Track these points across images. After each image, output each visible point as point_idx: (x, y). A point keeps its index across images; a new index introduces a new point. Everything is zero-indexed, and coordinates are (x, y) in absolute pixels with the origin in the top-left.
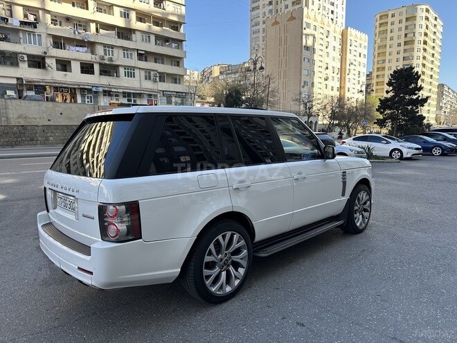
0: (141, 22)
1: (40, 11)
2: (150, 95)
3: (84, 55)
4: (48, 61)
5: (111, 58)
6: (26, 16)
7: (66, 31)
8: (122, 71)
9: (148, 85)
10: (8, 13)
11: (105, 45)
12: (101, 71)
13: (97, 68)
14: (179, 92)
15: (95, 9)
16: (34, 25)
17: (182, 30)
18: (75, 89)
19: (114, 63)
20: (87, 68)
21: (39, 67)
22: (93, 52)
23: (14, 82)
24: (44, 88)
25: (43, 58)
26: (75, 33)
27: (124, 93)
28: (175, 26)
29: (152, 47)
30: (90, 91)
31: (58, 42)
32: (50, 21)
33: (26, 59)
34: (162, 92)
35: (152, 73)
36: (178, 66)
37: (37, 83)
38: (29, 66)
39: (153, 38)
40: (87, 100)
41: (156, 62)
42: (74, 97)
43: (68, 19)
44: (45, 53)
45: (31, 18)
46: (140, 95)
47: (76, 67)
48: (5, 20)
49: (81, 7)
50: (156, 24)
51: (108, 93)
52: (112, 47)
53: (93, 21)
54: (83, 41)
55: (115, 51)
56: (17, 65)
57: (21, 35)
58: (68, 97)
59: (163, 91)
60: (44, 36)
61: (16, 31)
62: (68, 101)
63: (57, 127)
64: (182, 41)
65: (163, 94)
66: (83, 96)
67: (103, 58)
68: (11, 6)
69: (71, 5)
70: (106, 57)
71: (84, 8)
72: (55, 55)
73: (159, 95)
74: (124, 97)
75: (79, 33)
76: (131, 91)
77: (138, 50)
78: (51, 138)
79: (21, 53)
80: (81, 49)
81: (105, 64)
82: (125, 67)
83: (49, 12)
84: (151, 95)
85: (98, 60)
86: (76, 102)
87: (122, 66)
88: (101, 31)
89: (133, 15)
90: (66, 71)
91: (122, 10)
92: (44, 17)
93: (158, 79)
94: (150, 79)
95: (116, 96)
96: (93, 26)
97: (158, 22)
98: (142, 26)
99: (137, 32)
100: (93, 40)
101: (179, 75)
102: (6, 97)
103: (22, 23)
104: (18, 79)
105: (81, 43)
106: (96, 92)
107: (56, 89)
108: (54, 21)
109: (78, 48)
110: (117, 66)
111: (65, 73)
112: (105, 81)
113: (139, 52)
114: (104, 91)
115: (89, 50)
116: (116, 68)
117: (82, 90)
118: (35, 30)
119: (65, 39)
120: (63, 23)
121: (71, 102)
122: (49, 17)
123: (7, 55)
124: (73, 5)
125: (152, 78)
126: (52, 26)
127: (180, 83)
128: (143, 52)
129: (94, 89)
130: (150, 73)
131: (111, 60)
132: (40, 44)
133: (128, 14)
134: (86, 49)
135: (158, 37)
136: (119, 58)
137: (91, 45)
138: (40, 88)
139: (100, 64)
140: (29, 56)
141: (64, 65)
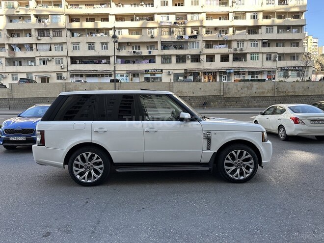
0: (267, 19)
1: (200, 28)
2: (269, 72)
3: (224, 49)
4: (202, 57)
5: (242, 49)
6: (192, 32)
7: (214, 36)
8: (249, 56)
9: (269, 64)
10: (183, 32)
11: (238, 41)
12: (233, 59)
13: (231, 57)
14: (295, 67)
15: (234, 18)
16: (196, 37)
17: (303, 17)
18: (216, 72)
19: (244, 52)
20: (225, 58)
21: (197, 62)
22: (230, 47)
23: (183, 71)
24: (198, 74)
25: (199, 56)
26: (219, 37)
27: (249, 72)
28: (297, 15)
29: (275, 35)
30: (225, 73)
31: (209, 44)
32: (204, 32)
33: (190, 58)
34: (280, 69)
35: (273, 55)
36: (298, 46)
37: (194, 71)
38: (192, 61)
39: (275, 28)
40: (223, 79)
41: (277, 46)
42: (215, 77)
43: (216, 29)
44: (201, 52)
45: (195, 33)
46: (261, 72)
47: (218, 58)
48: (181, 37)
49: (225, 19)
50: (280, 17)
51: (237, 73)
52: (243, 41)
53: (231, 26)
54: (224, 41)
55: (245, 43)
56: (185, 62)
57: (189, 45)
58: (212, 78)
59: (281, 67)
60: (201, 42)
61: (186, 42)
62: (211, 81)
63: (197, 97)
64: (302, 26)
65: (281, 70)
66: (221, 76)
67: (236, 50)
68: (185, 29)
69: (218, 19)
70: (238, 49)
71: (226, 20)
72: (206, 53)
73: (277, 71)
74: (249, 74)
75: (221, 36)
76: (254, 70)
77: (262, 40)
78: (193, 104)
79: (187, 55)
80: (222, 46)
81: (237, 54)
82: (251, 53)
83: (204, 27)
84: (271, 71)
85: (233, 51)
86: (216, 81)
87: (249, 53)
88: (237, 32)
89: (260, 16)
90: (212, 62)
91: (252, 14)
92: (202, 30)
93: (277, 59)
94: (270, 59)
95: (243, 74)
96: (231, 30)
97: (281, 16)
98: (268, 22)
99: (262, 27)
100: (230, 39)
101: (297, 53)
102: (178, 80)
103: (190, 37)
104: (185, 70)
105: (222, 42)
106: (230, 73)
107: (205, 73)
108: (207, 32)
109: (220, 46)
110: (246, 54)
111: (211, 63)
112: (237, 65)
113: (263, 41)
114: (235, 72)
115: (228, 46)
116: (244, 55)
117: (221, 72)
118: (197, 40)
119: (213, 41)
120: (212, 32)
121: (213, 81)
122: (204, 30)
123: (181, 57)
124: (220, 19)
125: (272, 58)
126: (206, 35)
127: (298, 60)
128: (267, 41)
129: (228, 71)
130: (270, 55)
131: (241, 50)
132: (198, 48)
133: (257, 16)
134: (225, 45)
135: (280, 27)
136: (248, 48)
137: (228, 43)
138: (195, 74)
139: (234, 54)
140: (192, 55)
141: (211, 58)
